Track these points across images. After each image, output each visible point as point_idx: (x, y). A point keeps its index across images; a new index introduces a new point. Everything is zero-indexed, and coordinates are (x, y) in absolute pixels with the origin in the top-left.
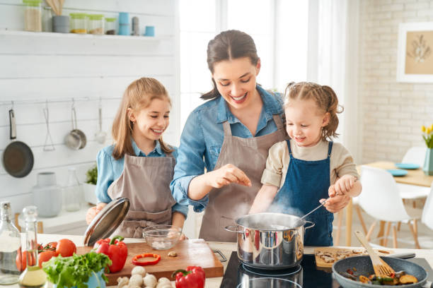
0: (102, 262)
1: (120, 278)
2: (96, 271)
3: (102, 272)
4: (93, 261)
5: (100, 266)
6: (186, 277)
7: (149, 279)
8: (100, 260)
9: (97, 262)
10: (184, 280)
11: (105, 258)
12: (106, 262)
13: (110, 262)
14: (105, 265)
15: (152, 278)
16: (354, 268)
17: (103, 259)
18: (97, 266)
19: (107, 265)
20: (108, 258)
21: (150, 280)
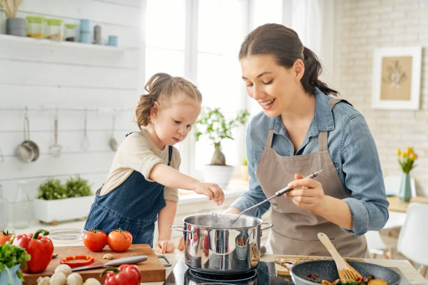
0: (18, 256)
1: (41, 278)
2: (9, 267)
3: (17, 268)
4: (6, 254)
5: (14, 260)
6: (117, 276)
7: (74, 277)
8: (15, 254)
9: (11, 255)
10: (114, 279)
11: (22, 251)
12: (22, 256)
13: (28, 257)
14: (20, 260)
15: (77, 277)
16: (316, 274)
17: (18, 253)
18: (11, 260)
19: (24, 260)
20: (26, 252)
21: (74, 279)
